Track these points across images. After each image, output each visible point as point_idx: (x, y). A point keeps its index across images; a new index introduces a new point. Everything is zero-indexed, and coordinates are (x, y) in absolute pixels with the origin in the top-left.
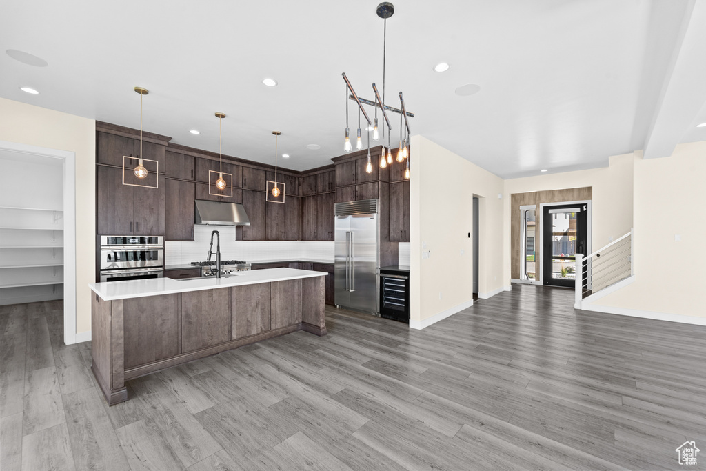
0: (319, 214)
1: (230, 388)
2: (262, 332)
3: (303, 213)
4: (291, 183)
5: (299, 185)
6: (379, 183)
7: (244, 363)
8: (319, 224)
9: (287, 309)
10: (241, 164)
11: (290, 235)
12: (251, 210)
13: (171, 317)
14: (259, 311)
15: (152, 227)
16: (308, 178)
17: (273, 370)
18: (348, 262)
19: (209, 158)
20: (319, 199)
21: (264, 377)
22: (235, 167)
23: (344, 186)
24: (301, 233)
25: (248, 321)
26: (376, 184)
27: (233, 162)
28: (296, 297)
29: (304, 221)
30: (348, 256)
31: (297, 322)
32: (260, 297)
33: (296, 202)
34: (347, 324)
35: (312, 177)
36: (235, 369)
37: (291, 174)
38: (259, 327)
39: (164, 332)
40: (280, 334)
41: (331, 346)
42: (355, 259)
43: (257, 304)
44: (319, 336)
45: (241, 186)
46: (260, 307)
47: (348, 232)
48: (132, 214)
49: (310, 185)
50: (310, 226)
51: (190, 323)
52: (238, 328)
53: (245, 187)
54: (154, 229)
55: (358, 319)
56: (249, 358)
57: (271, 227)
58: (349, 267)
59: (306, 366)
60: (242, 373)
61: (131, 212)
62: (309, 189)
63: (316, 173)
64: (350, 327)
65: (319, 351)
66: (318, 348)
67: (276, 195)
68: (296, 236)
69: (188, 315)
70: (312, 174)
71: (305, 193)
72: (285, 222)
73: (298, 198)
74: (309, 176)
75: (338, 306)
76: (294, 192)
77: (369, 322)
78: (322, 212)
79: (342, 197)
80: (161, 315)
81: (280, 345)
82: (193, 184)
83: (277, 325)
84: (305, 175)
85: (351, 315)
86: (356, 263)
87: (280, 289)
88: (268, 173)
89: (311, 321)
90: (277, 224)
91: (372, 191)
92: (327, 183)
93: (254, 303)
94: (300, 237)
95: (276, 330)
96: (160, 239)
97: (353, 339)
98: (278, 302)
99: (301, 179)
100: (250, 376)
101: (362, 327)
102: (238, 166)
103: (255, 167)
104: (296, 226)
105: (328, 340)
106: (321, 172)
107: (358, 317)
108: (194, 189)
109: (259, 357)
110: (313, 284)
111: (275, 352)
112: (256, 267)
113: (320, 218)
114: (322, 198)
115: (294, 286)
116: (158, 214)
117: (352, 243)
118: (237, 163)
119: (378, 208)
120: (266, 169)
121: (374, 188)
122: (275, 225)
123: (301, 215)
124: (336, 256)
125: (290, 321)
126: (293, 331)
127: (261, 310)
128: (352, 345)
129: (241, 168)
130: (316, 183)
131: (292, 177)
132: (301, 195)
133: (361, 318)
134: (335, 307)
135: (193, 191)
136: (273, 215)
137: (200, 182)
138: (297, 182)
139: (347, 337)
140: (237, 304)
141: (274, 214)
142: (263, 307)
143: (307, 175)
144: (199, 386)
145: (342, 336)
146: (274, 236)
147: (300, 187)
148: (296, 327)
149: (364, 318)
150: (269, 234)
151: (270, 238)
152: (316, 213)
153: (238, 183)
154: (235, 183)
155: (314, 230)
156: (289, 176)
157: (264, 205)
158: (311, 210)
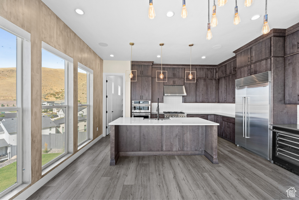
0: (228, 87)
1: (146, 178)
2: (179, 150)
3: (218, 88)
4: (211, 72)
5: (216, 72)
6: (272, 58)
7: (162, 165)
8: (228, 93)
9: (194, 141)
10: (183, 67)
11: (210, 100)
12: (188, 88)
13: (137, 134)
14: (177, 140)
15: (147, 97)
16: (221, 68)
17: (171, 176)
18: (245, 117)
19: (169, 67)
20: (227, 78)
21: (164, 179)
22: (181, 69)
23: (242, 67)
24: (217, 99)
25: (171, 143)
26: (269, 60)
27: (180, 67)
28: (200, 136)
29: (219, 92)
30: (245, 113)
31: (201, 150)
32: (177, 132)
33: (214, 82)
34: (239, 160)
35: (224, 66)
36: (157, 167)
37: (211, 67)
38: (177, 148)
39: (135, 140)
40: (190, 154)
41: (216, 174)
42: (250, 115)
43: (176, 136)
44: (213, 163)
46: (178, 137)
47: (245, 97)
48: (141, 93)
49: (222, 71)
50: (222, 95)
51: (145, 139)
52: (166, 146)
55: (250, 159)
56: (166, 164)
57: (199, 96)
58: (245, 120)
59: (191, 182)
60: (157, 171)
62: (222, 74)
63: (226, 64)
64: (240, 164)
65: (206, 174)
66: (206, 171)
67: (191, 78)
68: (214, 101)
69: (144, 135)
70: (223, 65)
71: (220, 77)
72: (207, 93)
73: (215, 79)
74: (222, 66)
75: (238, 145)
76: (213, 77)
77: (260, 164)
78: (229, 86)
79: (241, 75)
80: (134, 133)
81: (186, 161)
83: (188, 149)
84: (220, 66)
85: (245, 154)
86: (251, 118)
87: (190, 129)
88: (197, 69)
89: (209, 151)
90: (203, 94)
91: (264, 66)
92: (233, 68)
93: (174, 135)
94: (217, 101)
95: (187, 151)
96: (150, 102)
97: (238, 175)
98: (188, 136)
99: (217, 69)
100: (159, 174)
101: (250, 166)
102: (182, 68)
104: (214, 95)
105: (217, 168)
106: (229, 62)
107: (251, 157)
109: (171, 165)
110: (210, 129)
111: (180, 164)
112: (189, 116)
113: (228, 89)
114: (229, 77)
115: (199, 129)
116: (149, 92)
117: (247, 105)
119: (271, 78)
120: (196, 67)
121: (266, 64)
122: (201, 95)
123: (218, 89)
124: (236, 113)
125: (196, 148)
126: (198, 155)
127: (178, 139)
128: (234, 179)
129: (183, 69)
130: (226, 69)
131: (212, 68)
132: (217, 78)
133: (253, 158)
134: (236, 145)
138: (215, 71)
139: (233, 171)
140: (165, 134)
141: (201, 89)
142: (180, 138)
143: (221, 66)
144: (138, 170)
145: (229, 168)
146: (201, 100)
147: (217, 74)
148: (200, 152)
149: (256, 160)
150: (198, 99)
151: (198, 101)
152: (226, 87)
153: (182, 76)
154: (181, 76)
155: (225, 97)
156: (210, 68)
157: (195, 85)
158: (223, 85)
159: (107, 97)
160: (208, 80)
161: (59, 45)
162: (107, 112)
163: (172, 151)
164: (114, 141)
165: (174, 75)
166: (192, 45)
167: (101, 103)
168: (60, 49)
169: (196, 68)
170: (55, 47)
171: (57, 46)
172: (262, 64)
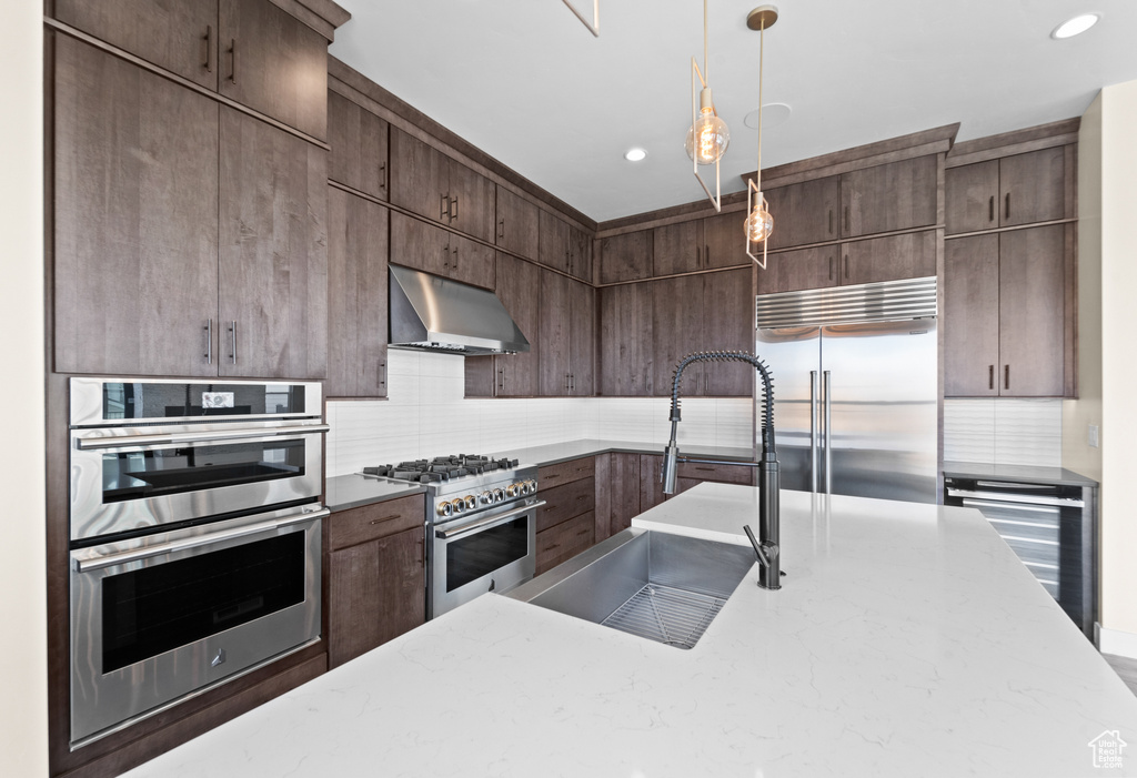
5: (593, 256)
8: (663, 355)
10: (491, 175)
12: (512, 310)
15: (286, 347)
16: (622, 240)
20: (659, 290)
22: (480, 183)
26: (930, 236)
27: (476, 166)
35: (638, 236)
45: (492, 240)
48: (212, 288)
49: (629, 257)
50: (630, 361)
53: (501, 244)
54: (293, 353)
57: (549, 360)
61: (207, 277)
63: (649, 225)
70: (635, 227)
72: (571, 349)
74: (626, 234)
79: (784, 279)
82: (384, 212)
90: (559, 353)
91: (910, 256)
96: (313, 392)
99: (600, 243)
102: (487, 179)
103: (520, 192)
108: (386, 228)
113: (663, 338)
114: (672, 287)
116: (305, 298)
118: (484, 171)
119: (939, 304)
120: (540, 203)
121: (919, 248)
122: (555, 357)
129: (492, 187)
130: (650, 250)
132: (599, 282)
135: (385, 235)
136: (553, 329)
137: (403, 210)
146: (553, 386)
147: (595, 262)
150: (545, 378)
151: (546, 389)
152: (650, 327)
153: (486, 229)
154: (481, 229)
155: (645, 370)
156: (578, 230)
157: (536, 301)
158: (634, 319)
166: (769, 20)
169: (539, 208)
172: (898, 248)
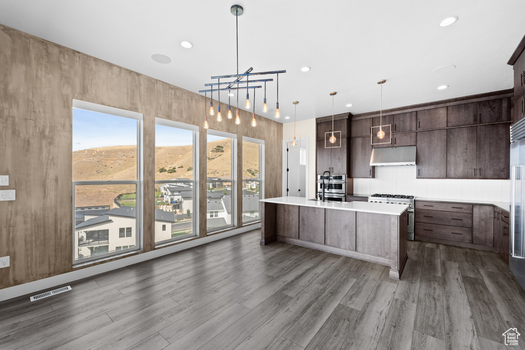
2: (350, 249)
4: (493, 109)
13: (295, 217)
14: (347, 232)
25: (338, 237)
31: (388, 257)
32: (348, 221)
38: (347, 244)
39: (293, 225)
43: (346, 226)
45: (414, 129)
48: (330, 163)
51: (304, 224)
52: (331, 239)
53: (420, 130)
54: (341, 171)
57: (456, 164)
69: (303, 219)
80: (292, 215)
93: (342, 225)
102: (411, 112)
103: (432, 107)
111: (334, 264)
112: (421, 203)
116: (343, 162)
120: (448, 104)
127: (349, 232)
131: (495, 100)
138: (505, 105)
140: (330, 222)
141: (461, 149)
142: (351, 230)
146: (459, 174)
150: (452, 171)
151: (453, 176)
153: (411, 127)
154: (408, 128)
156: (489, 101)
157: (445, 143)
159: (288, 170)
160: (482, 127)
161: (222, 127)
162: (288, 190)
163: (339, 248)
164: (264, 219)
165: (395, 128)
166: (384, 82)
167: (278, 179)
168: (222, 130)
169: (447, 107)
170: (218, 130)
171: (220, 128)
